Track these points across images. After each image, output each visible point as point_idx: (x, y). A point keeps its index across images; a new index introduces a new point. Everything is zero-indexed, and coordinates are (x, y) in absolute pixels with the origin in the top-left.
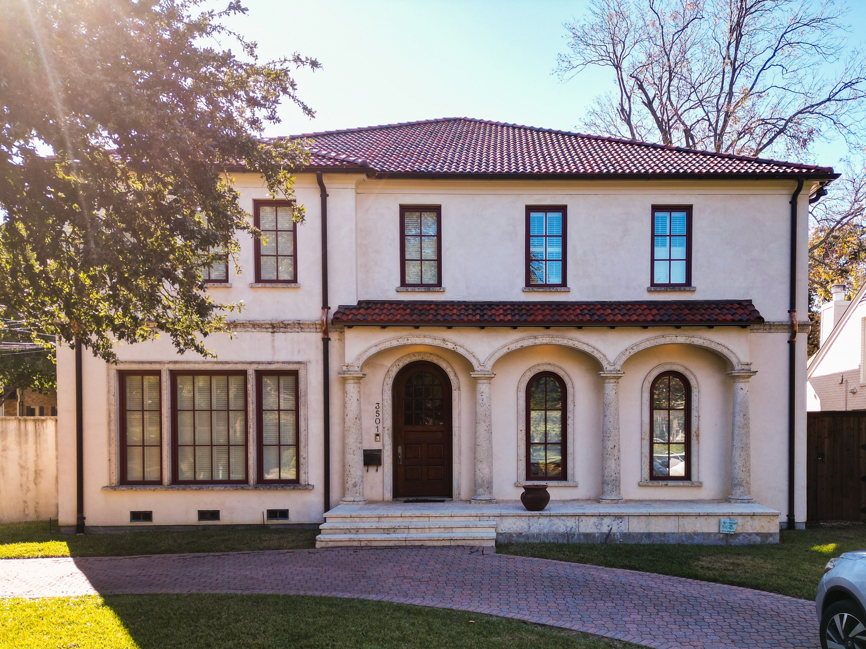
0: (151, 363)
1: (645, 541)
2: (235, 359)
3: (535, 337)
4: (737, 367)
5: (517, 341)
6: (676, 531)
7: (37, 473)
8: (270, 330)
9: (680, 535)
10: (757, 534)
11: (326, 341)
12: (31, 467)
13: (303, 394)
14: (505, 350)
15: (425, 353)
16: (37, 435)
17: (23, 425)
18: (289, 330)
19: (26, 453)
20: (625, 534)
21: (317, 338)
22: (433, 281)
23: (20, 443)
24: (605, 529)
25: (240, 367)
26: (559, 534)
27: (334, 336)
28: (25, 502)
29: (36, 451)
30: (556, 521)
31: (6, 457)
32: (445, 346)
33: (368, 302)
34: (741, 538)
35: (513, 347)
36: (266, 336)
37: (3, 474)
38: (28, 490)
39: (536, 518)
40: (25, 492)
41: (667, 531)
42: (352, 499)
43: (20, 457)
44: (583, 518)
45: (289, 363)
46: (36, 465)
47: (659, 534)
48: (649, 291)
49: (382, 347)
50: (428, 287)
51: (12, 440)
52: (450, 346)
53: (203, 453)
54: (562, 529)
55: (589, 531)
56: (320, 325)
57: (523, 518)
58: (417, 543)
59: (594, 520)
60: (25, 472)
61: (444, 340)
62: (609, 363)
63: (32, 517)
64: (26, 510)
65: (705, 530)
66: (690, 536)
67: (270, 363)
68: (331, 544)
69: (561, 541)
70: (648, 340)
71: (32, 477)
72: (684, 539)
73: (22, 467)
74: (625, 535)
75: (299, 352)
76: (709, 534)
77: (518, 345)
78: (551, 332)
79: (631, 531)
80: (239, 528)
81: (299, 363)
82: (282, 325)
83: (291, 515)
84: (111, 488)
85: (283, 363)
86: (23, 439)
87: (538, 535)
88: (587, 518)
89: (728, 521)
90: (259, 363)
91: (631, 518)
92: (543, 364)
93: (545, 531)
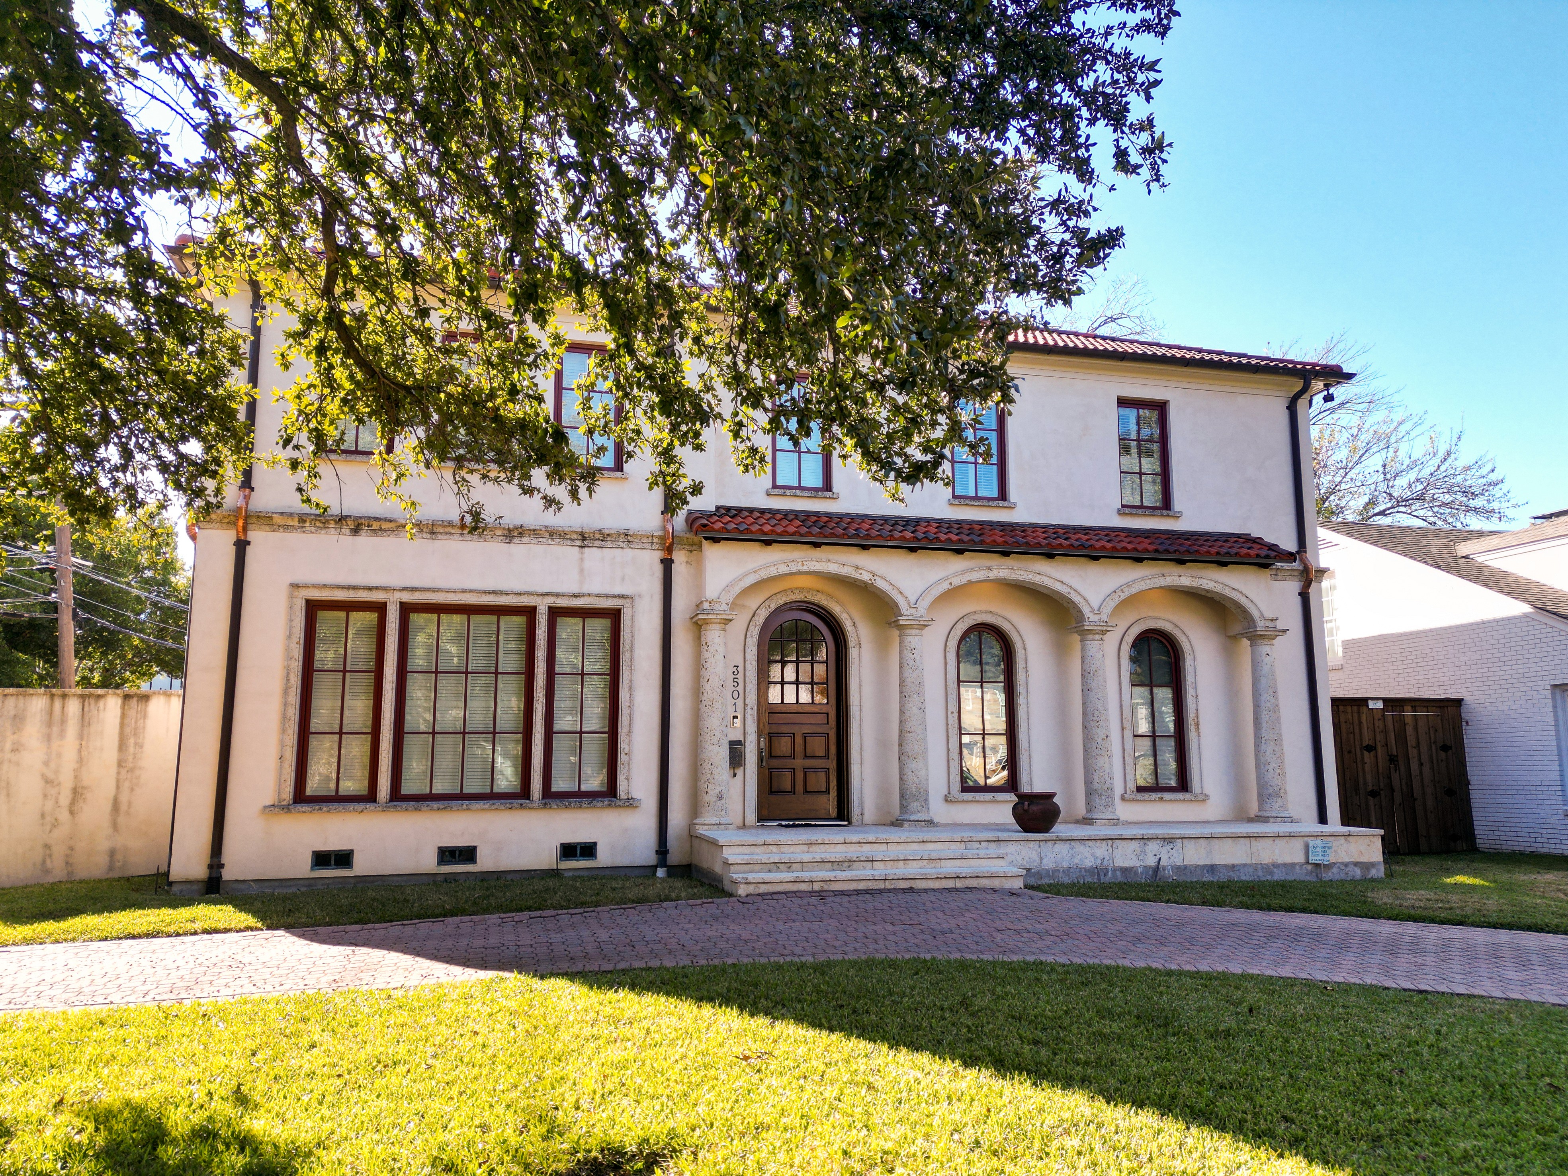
0: (370, 589)
1: (1207, 878)
2: (518, 587)
3: (989, 569)
4: (1260, 624)
5: (963, 572)
6: (1249, 862)
7: (77, 793)
8: (579, 543)
9: (1255, 867)
10: (1356, 864)
11: (667, 564)
12: (67, 781)
13: (627, 647)
14: (945, 586)
15: (809, 590)
16: (84, 721)
17: (58, 704)
18: (609, 544)
19: (59, 755)
20: (1179, 867)
21: (652, 558)
22: (818, 483)
23: (48, 738)
24: (1151, 862)
25: (525, 601)
26: (1086, 870)
27: (679, 557)
28: (47, 846)
29: (80, 751)
30: (1079, 847)
31: (18, 764)
32: (858, 576)
33: (728, 509)
34: (1335, 870)
35: (957, 581)
36: (570, 552)
37: (8, 795)
38: (56, 824)
39: (1050, 844)
40: (48, 827)
41: (1236, 862)
42: (715, 820)
43: (46, 764)
44: (1118, 842)
45: (607, 596)
46: (76, 777)
47: (1225, 866)
48: (1120, 513)
49: (764, 574)
50: (813, 492)
51: (32, 732)
52: (865, 577)
53: (447, 748)
54: (1089, 863)
55: (1127, 864)
56: (660, 538)
57: (1032, 844)
58: (903, 885)
59: (1134, 845)
60: (53, 791)
61: (857, 567)
62: (1092, 611)
63: (58, 872)
64: (48, 862)
65: (1288, 859)
66: (1268, 868)
67: (575, 596)
68: (763, 889)
69: (1089, 879)
70: (1143, 579)
71: (65, 799)
72: (1260, 874)
73: (48, 781)
74: (1182, 869)
75: (623, 579)
76: (1293, 865)
77: (964, 579)
78: (1009, 561)
79: (1187, 862)
80: (509, 877)
81: (623, 597)
82: (597, 536)
83: (600, 851)
84: (277, 808)
85: (598, 596)
86: (55, 729)
87: (1055, 871)
88: (1124, 843)
89: (1319, 843)
90: (557, 595)
91: (1185, 841)
92: (981, 612)
93: (1065, 865)
